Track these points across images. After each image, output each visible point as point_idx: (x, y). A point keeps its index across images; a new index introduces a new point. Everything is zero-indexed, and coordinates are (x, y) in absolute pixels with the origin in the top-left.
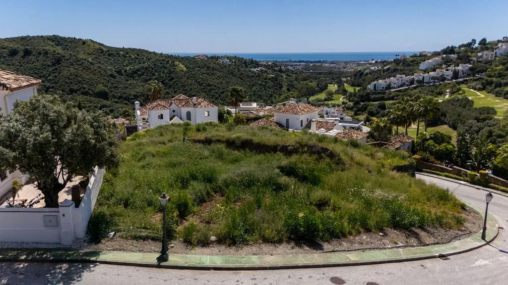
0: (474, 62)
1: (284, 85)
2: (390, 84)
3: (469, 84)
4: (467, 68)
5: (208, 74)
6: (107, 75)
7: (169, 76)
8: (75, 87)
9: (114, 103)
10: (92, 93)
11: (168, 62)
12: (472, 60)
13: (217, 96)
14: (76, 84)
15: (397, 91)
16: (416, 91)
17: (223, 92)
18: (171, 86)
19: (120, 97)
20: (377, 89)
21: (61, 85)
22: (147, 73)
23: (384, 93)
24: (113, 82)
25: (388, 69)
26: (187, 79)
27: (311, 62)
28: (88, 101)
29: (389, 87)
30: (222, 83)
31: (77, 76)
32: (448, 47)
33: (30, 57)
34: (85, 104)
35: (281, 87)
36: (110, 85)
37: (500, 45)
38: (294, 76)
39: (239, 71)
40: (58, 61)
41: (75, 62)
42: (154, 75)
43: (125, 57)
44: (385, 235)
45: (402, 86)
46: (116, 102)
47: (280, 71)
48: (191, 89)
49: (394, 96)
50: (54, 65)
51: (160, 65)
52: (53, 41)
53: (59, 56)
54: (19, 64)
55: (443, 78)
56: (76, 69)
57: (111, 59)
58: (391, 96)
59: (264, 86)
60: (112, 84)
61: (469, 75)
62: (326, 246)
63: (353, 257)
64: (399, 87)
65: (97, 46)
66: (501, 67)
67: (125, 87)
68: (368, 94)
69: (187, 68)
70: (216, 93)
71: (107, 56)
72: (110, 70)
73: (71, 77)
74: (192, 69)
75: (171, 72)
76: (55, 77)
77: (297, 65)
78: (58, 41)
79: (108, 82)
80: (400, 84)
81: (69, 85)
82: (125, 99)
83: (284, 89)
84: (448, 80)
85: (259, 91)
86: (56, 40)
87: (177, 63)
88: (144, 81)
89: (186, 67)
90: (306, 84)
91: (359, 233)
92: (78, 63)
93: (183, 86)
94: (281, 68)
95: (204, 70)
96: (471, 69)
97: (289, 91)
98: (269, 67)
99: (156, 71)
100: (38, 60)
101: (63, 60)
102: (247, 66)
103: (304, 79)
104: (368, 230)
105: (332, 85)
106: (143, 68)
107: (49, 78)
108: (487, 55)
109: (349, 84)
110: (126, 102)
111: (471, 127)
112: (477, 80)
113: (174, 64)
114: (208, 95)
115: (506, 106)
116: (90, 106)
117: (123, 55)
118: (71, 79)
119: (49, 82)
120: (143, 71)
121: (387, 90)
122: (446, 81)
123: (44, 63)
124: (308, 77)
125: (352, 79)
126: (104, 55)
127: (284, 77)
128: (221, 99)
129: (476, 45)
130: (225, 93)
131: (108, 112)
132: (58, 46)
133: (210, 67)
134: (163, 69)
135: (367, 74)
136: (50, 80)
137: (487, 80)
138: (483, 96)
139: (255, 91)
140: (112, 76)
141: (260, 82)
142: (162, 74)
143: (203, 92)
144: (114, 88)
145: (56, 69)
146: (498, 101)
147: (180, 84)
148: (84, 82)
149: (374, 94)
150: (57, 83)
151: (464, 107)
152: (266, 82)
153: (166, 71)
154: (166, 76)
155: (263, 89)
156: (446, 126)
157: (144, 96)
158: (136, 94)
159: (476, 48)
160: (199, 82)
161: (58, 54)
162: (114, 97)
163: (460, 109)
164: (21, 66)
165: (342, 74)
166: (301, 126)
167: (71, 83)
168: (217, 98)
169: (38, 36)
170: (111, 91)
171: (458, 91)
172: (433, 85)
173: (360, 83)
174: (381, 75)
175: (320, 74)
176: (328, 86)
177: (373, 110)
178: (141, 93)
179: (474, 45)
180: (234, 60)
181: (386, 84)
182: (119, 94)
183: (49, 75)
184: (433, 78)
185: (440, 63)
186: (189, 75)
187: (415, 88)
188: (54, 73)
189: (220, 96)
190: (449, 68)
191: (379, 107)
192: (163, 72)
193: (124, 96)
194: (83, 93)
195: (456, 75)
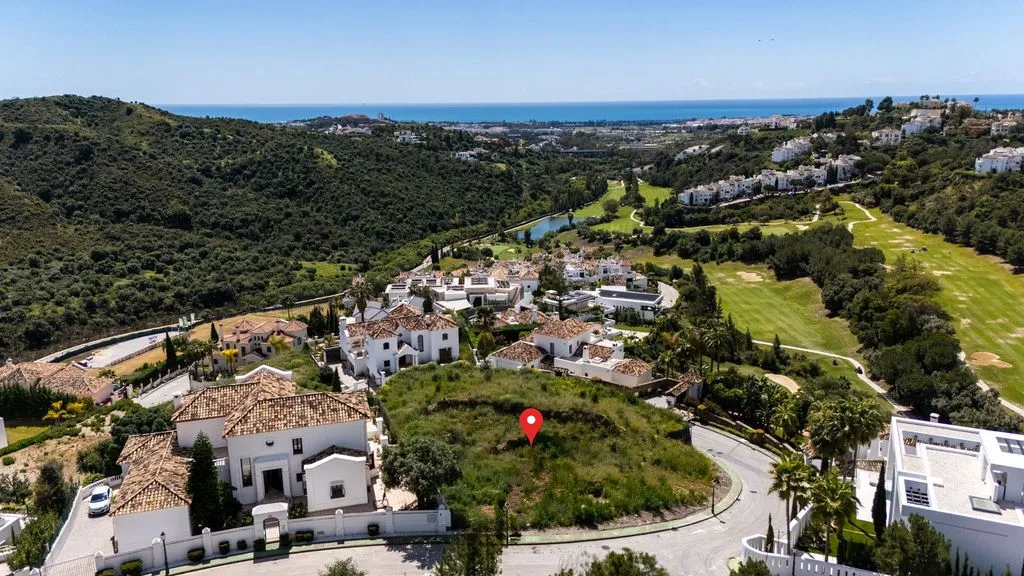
0: (866, 149)
1: (524, 187)
2: (718, 192)
3: (853, 194)
4: (851, 163)
5: (379, 171)
6: (184, 179)
7: (305, 179)
8: (125, 207)
9: (206, 238)
10: (159, 217)
11: (301, 149)
12: (862, 145)
13: (401, 216)
14: (127, 201)
15: (730, 207)
16: (763, 206)
17: (411, 208)
18: (310, 197)
19: (215, 225)
20: (694, 202)
21: (97, 202)
22: (262, 173)
23: (708, 211)
24: (197, 193)
25: (718, 154)
26: (340, 182)
27: (575, 125)
28: (155, 235)
29: (716, 199)
30: (407, 189)
31: (126, 183)
32: (825, 114)
33: (29, 146)
34: (150, 241)
35: (520, 192)
36: (192, 200)
37: (914, 113)
38: (542, 163)
39: (438, 161)
40: (86, 154)
41: (119, 155)
42: (275, 176)
43: (215, 140)
44: (640, 516)
45: (739, 196)
46: (209, 236)
47: (517, 154)
48: (350, 204)
49: (725, 217)
50: (78, 162)
51: (287, 156)
52: (66, 107)
53: (86, 143)
54: (7, 162)
55: (810, 182)
56: (123, 169)
57: (187, 144)
58: (721, 215)
59: (488, 189)
60: (196, 197)
61: (854, 176)
62: (600, 527)
63: (616, 533)
64: (734, 199)
65: (158, 117)
66: (909, 161)
67: (222, 204)
68: (680, 212)
69: (339, 160)
70: (398, 210)
71: (178, 138)
72: (189, 168)
73: (115, 186)
74: (349, 161)
75: (308, 171)
76: (84, 186)
77: (546, 134)
78: (76, 108)
79: (189, 194)
80: (736, 192)
81: (112, 201)
82: (224, 228)
83: (526, 194)
84: (820, 185)
85: (478, 202)
86: (72, 105)
87: (320, 150)
88: (256, 190)
89: (335, 157)
90: (567, 181)
91: (622, 515)
92: (126, 157)
93: (332, 198)
94: (517, 149)
95: (371, 164)
96: (858, 165)
97: (536, 200)
98: (493, 146)
99: (278, 169)
100: (45, 153)
101: (95, 150)
102: (450, 147)
103: (563, 171)
104: (628, 513)
105: (616, 182)
106: (252, 162)
107: (71, 189)
108: (887, 136)
109: (647, 181)
110: (227, 233)
111: (843, 287)
112: (866, 186)
113: (313, 154)
114: (381, 214)
115: (908, 241)
116: (161, 247)
117: (211, 136)
118: (116, 190)
119: (72, 197)
120: (253, 168)
121: (714, 204)
122: (816, 188)
123: (59, 159)
124: (569, 164)
125: (653, 172)
126: (172, 136)
127: (524, 166)
128: (407, 222)
129: (874, 111)
130: (414, 210)
131: (198, 257)
132: (77, 117)
133: (382, 156)
134: (292, 163)
135: (680, 162)
136: (73, 192)
137: (882, 188)
138: (874, 219)
139: (471, 202)
140: (194, 181)
141: (479, 183)
142: (290, 173)
143: (373, 209)
144: (201, 206)
145: (84, 170)
146: (895, 230)
147: (328, 195)
148: (142, 196)
149: (690, 211)
150: (89, 199)
151: (838, 246)
152: (490, 182)
153: (298, 167)
154: (298, 177)
155: (485, 196)
156: (807, 280)
157: (260, 221)
158: (244, 217)
159: (873, 119)
160: (364, 188)
161: (85, 138)
162: (202, 224)
163: (829, 250)
164: (13, 165)
165: (633, 157)
166: (570, 352)
167: (116, 198)
168: (400, 221)
169: (35, 99)
170: (197, 213)
171: (834, 209)
172: (794, 195)
173: (666, 179)
174: (704, 164)
175: (592, 155)
176: (607, 186)
177: (688, 247)
178: (254, 214)
179: (869, 111)
180: (424, 135)
181: (710, 192)
182: (213, 219)
183: (72, 183)
184: (793, 182)
185: (806, 149)
186: (344, 175)
187: (762, 201)
188: (81, 179)
189: (405, 216)
190: (822, 160)
191: (697, 240)
192: (292, 170)
193: (223, 221)
194: (142, 219)
195: (832, 175)
